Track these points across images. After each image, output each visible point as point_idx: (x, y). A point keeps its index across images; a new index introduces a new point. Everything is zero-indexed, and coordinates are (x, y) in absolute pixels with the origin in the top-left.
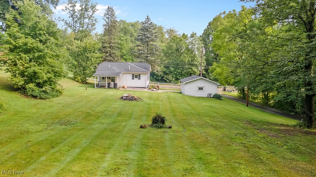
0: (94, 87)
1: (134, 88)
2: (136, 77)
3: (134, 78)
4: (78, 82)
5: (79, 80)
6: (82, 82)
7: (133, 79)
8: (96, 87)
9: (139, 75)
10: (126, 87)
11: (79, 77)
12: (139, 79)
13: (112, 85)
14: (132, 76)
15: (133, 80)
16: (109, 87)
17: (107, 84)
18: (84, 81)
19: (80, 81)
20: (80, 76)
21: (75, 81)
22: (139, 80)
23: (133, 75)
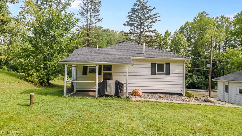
0: (61, 93)
1: (161, 95)
2: (160, 68)
3: (156, 72)
4: (32, 82)
5: (34, 78)
6: (40, 82)
7: (153, 73)
8: (68, 93)
9: (168, 64)
10: (141, 94)
11: (35, 74)
12: (168, 73)
13: (110, 87)
14: (150, 66)
15: (153, 77)
16: (102, 93)
17: (97, 85)
18: (44, 82)
19: (37, 81)
20: (37, 71)
21: (27, 80)
22: (168, 77)
23: (153, 64)
